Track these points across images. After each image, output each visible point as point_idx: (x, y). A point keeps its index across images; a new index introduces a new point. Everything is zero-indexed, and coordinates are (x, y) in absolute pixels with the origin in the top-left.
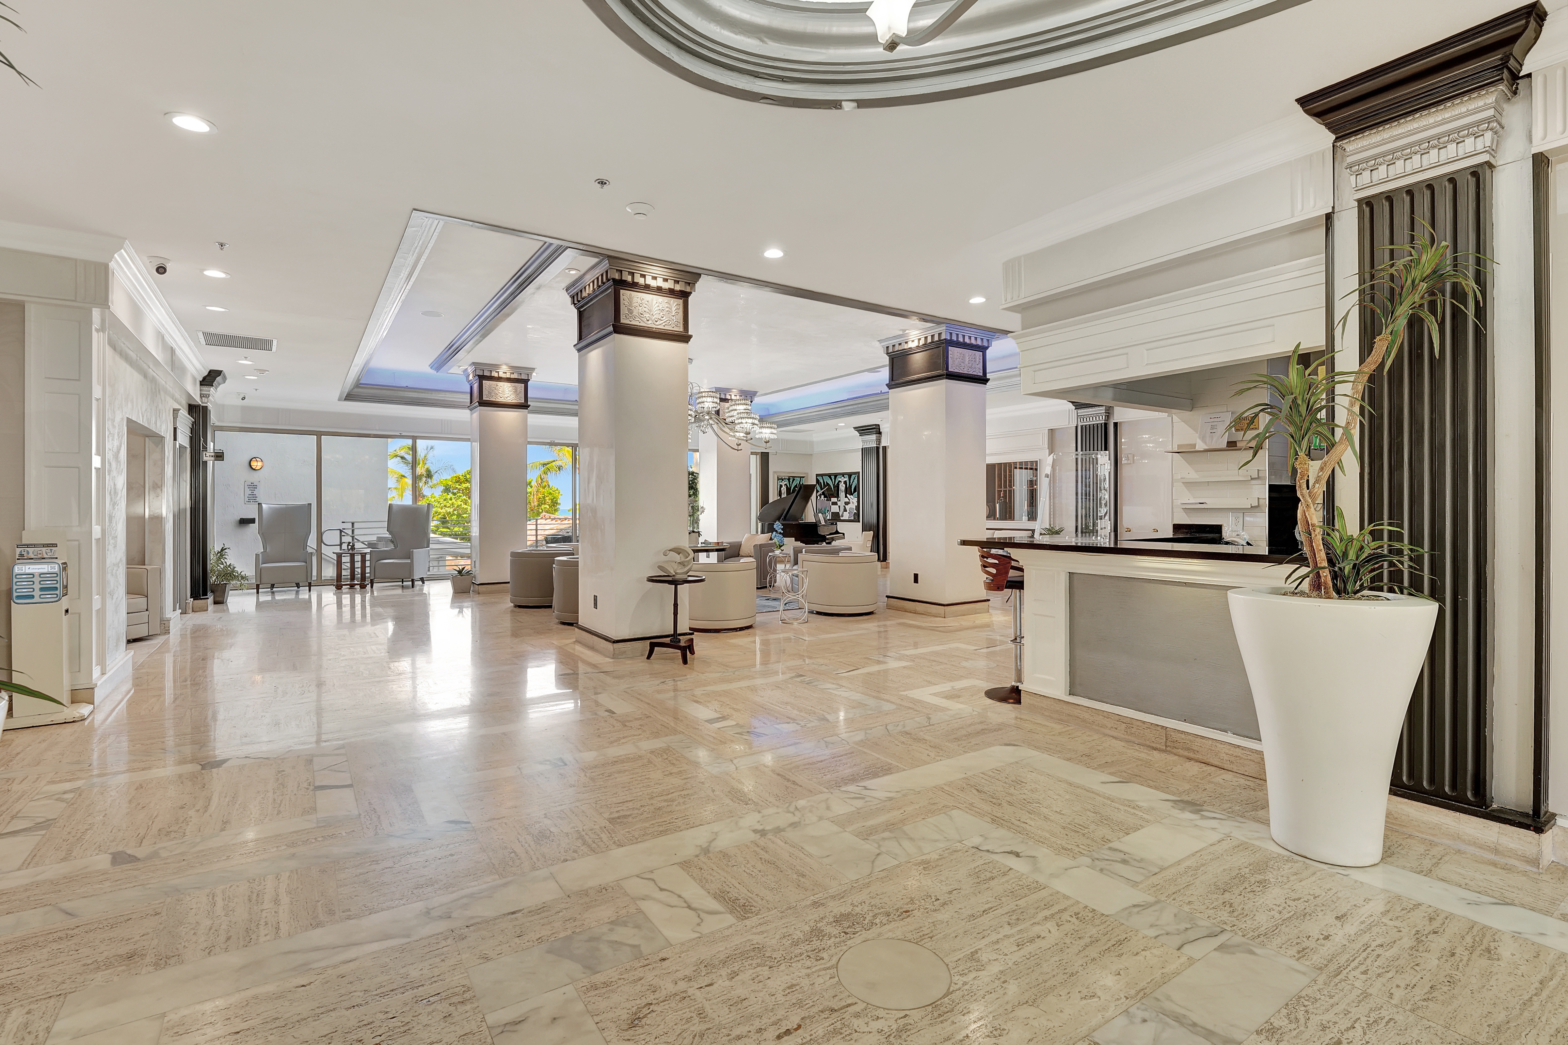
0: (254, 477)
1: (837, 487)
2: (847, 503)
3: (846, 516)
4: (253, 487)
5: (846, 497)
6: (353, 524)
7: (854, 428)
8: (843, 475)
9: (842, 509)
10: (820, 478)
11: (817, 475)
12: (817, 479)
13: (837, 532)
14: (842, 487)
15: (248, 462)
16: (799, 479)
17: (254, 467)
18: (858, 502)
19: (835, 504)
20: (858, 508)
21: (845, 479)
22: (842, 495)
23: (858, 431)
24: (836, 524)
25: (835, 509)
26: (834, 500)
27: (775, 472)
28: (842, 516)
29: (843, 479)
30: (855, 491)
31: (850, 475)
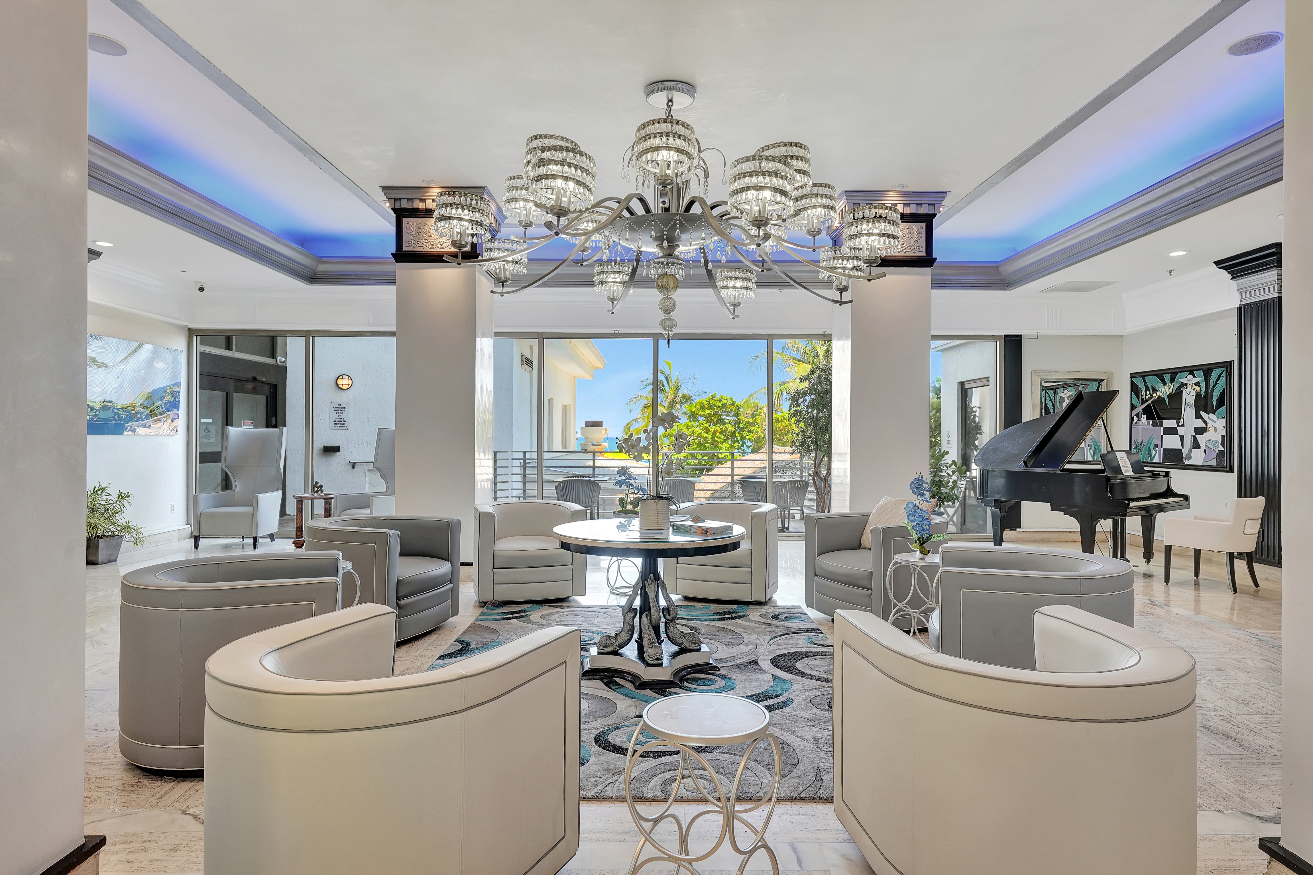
0: (342, 399)
1: (1176, 397)
2: (1200, 431)
3: (1198, 457)
4: (340, 409)
5: (1198, 416)
6: (525, 453)
7: (1217, 263)
8: (1191, 370)
9: (1188, 442)
10: (1139, 382)
11: (1133, 376)
12: (1132, 383)
13: (1169, 493)
14: (1189, 396)
15: (334, 380)
16: (1096, 383)
17: (340, 386)
18: (1229, 427)
19: (1171, 431)
20: (1227, 440)
21: (1196, 380)
22: (1188, 413)
23: (1225, 268)
24: (1167, 474)
25: (1171, 442)
26: (1169, 423)
27: (1035, 372)
28: (1189, 458)
29: (1190, 380)
30: (1221, 402)
31: (1207, 370)
